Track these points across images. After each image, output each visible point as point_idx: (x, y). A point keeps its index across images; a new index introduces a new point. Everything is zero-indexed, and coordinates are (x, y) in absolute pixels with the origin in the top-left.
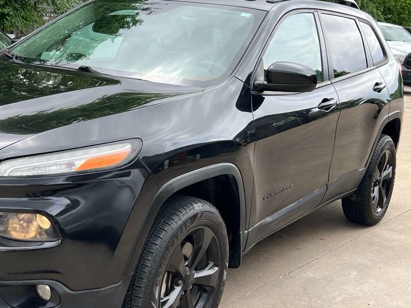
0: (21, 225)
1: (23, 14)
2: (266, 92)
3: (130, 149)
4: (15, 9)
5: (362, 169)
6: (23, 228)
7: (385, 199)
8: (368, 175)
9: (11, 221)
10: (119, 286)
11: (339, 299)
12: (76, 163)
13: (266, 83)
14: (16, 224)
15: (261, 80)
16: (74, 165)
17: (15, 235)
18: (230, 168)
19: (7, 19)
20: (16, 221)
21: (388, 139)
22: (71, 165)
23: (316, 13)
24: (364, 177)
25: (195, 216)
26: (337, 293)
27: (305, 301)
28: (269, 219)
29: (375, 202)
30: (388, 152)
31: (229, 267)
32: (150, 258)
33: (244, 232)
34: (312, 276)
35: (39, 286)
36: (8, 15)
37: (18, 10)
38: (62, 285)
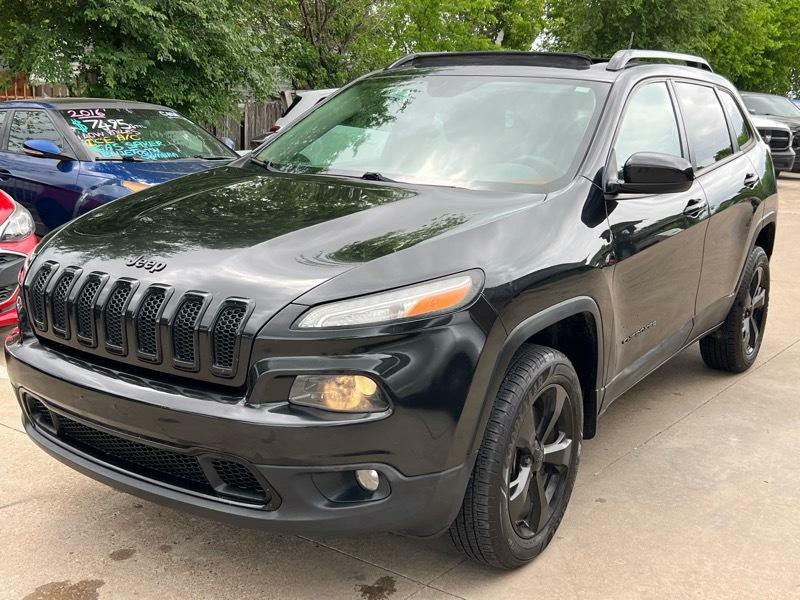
0: (340, 391)
1: (213, 101)
2: (621, 195)
3: (470, 284)
4: (204, 95)
5: (732, 295)
6: (344, 395)
7: (757, 335)
8: (739, 303)
9: (327, 387)
10: (460, 469)
11: (724, 476)
12: (406, 306)
13: (622, 182)
14: (333, 389)
15: (614, 179)
16: (403, 309)
17: (332, 405)
18: (587, 303)
19: (193, 109)
20: (334, 386)
21: (761, 251)
22: (395, 309)
23: (669, 82)
24: (734, 305)
25: (546, 372)
26: (718, 468)
27: (677, 481)
28: (627, 371)
29: (746, 340)
30: (760, 270)
31: (584, 438)
32: (496, 431)
33: (600, 390)
34: (678, 445)
35: (359, 472)
36: (194, 103)
37: (207, 96)
38: (393, 469)
